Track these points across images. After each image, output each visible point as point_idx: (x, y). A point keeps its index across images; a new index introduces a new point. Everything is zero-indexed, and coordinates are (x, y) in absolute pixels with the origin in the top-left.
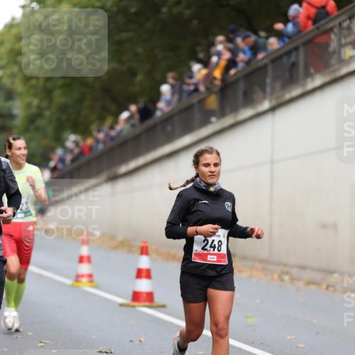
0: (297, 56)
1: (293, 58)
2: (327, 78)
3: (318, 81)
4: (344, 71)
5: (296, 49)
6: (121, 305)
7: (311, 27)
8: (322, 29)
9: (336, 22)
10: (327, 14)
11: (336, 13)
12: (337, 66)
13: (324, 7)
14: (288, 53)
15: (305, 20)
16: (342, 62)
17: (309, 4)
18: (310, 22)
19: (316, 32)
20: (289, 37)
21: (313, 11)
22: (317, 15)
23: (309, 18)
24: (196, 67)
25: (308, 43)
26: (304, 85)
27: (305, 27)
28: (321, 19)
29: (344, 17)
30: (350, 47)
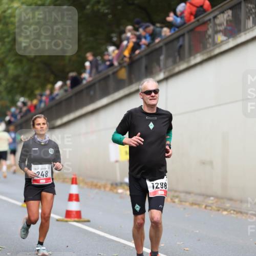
0: (184, 40)
1: (181, 43)
2: (205, 57)
3: (199, 58)
4: (217, 51)
5: (183, 35)
6: (57, 220)
7: (193, 20)
8: (201, 21)
9: (211, 16)
10: (205, 11)
11: (211, 10)
12: (212, 48)
13: (202, 6)
14: (178, 38)
15: (188, 16)
16: (215, 45)
17: (191, 4)
18: (192, 17)
19: (197, 23)
20: (178, 27)
21: (194, 9)
22: (197, 12)
23: (191, 14)
24: (111, 49)
25: (191, 31)
26: (189, 61)
27: (189, 20)
28: (200, 15)
29: (217, 13)
30: (221, 34)
